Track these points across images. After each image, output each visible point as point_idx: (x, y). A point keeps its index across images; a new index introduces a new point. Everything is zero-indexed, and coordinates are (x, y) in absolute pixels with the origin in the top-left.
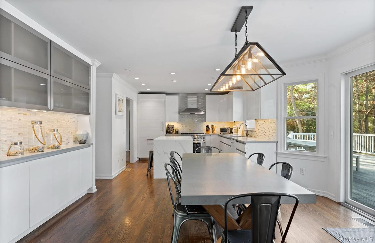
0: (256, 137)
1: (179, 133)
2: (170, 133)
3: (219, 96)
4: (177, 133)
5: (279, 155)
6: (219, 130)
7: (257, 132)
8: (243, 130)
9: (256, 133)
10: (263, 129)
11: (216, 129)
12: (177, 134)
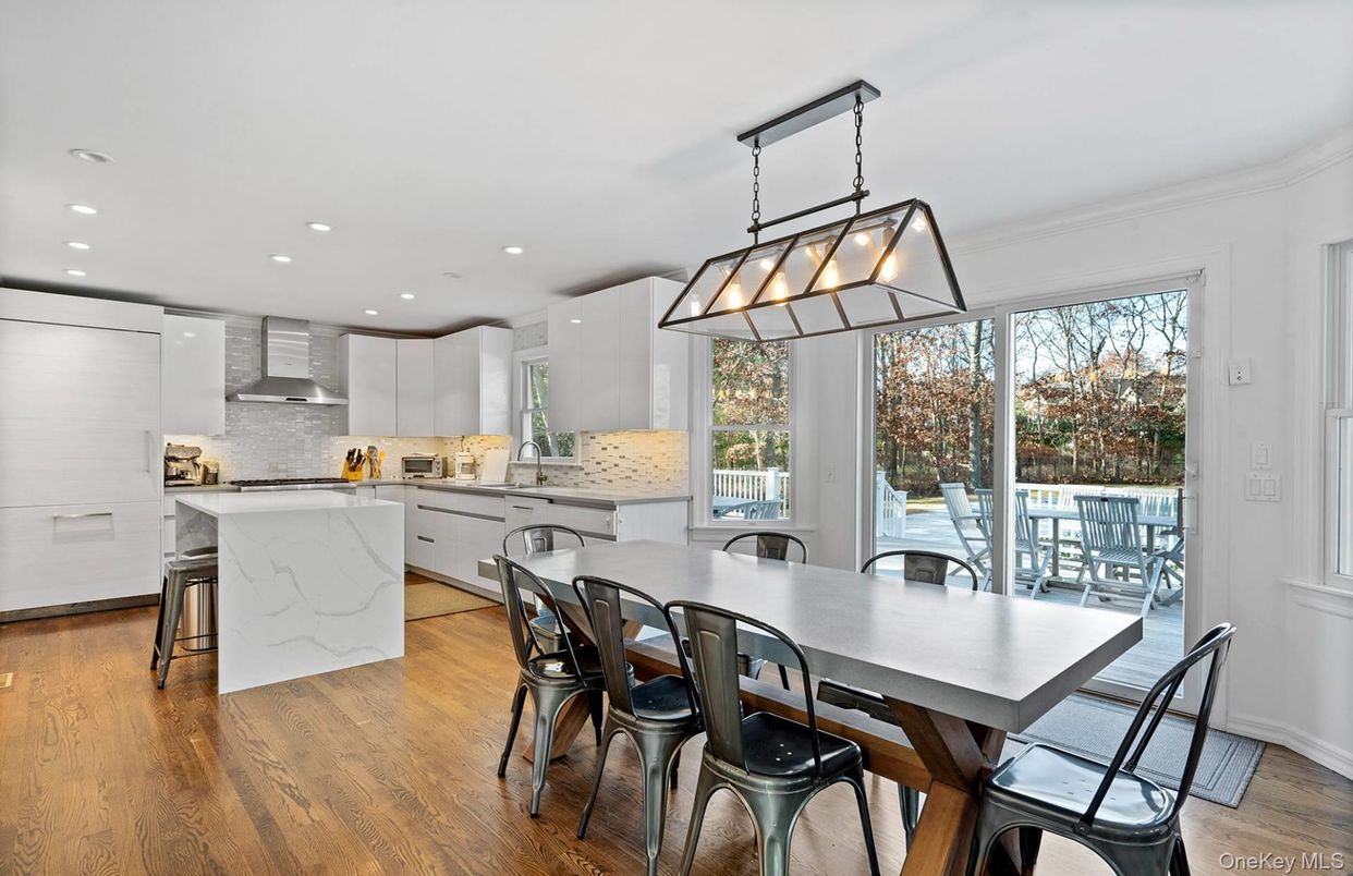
0: (581, 485)
1: (220, 479)
2: (183, 482)
3: (399, 340)
4: (211, 479)
5: (695, 537)
6: (399, 466)
7: (586, 470)
8: (509, 465)
9: (581, 474)
10: (622, 463)
11: (383, 464)
12: (213, 487)
